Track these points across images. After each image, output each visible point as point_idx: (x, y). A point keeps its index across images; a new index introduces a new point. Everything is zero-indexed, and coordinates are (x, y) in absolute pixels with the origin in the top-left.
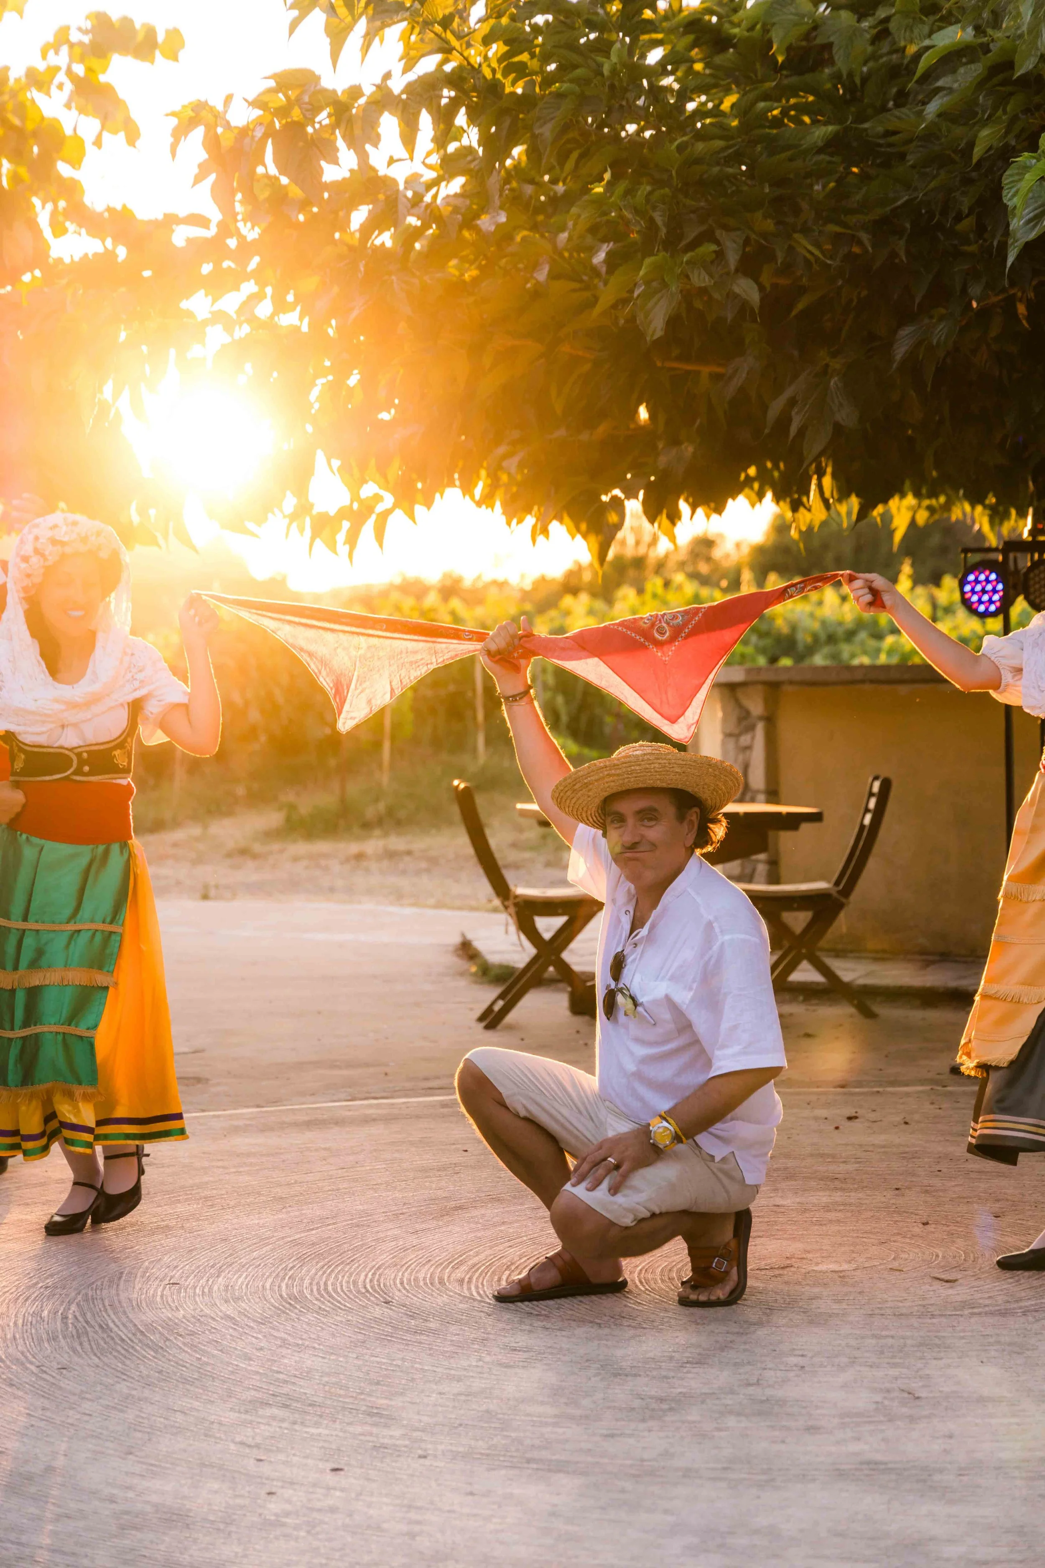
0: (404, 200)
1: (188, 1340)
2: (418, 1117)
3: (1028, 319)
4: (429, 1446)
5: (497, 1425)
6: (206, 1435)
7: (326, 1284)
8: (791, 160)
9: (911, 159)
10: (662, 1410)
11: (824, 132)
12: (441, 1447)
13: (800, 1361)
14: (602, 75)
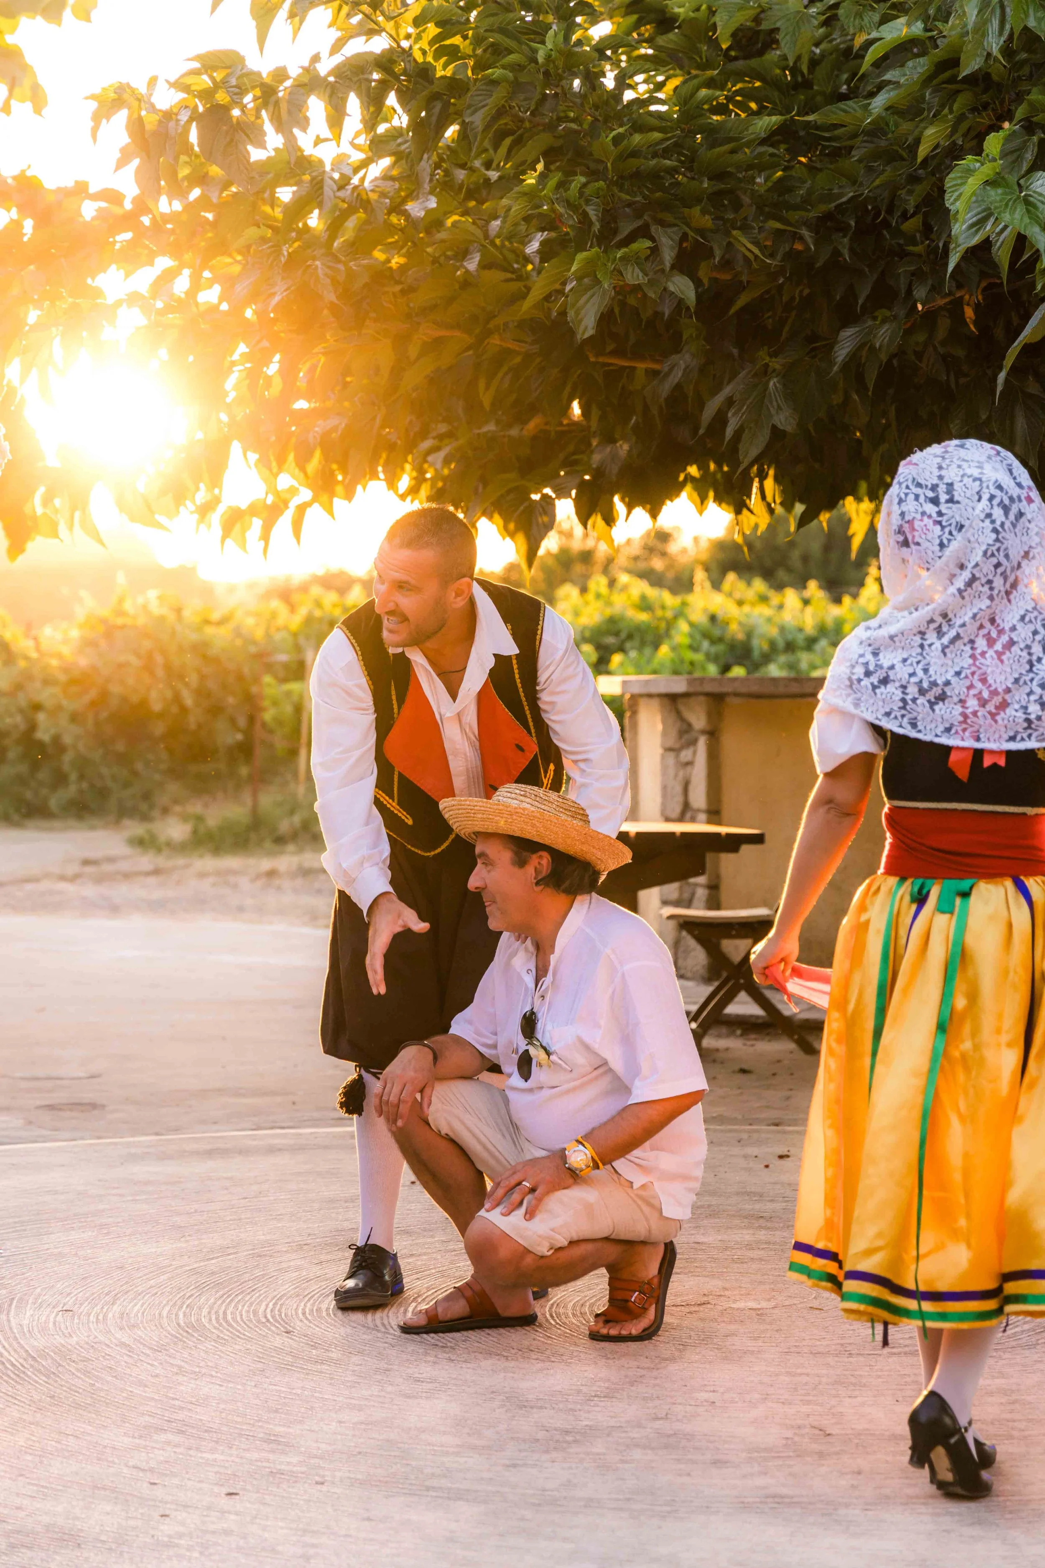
0: (330, 182)
1: (81, 1366)
2: (326, 1147)
3: (975, 323)
4: (327, 1473)
5: (397, 1454)
6: (99, 1459)
7: (225, 1313)
8: (733, 152)
9: (856, 155)
10: (567, 1442)
11: (769, 122)
12: (338, 1474)
13: (711, 1396)
14: (536, 62)
